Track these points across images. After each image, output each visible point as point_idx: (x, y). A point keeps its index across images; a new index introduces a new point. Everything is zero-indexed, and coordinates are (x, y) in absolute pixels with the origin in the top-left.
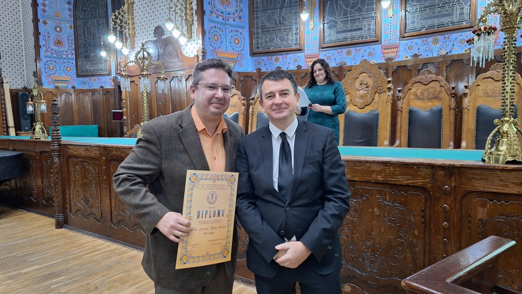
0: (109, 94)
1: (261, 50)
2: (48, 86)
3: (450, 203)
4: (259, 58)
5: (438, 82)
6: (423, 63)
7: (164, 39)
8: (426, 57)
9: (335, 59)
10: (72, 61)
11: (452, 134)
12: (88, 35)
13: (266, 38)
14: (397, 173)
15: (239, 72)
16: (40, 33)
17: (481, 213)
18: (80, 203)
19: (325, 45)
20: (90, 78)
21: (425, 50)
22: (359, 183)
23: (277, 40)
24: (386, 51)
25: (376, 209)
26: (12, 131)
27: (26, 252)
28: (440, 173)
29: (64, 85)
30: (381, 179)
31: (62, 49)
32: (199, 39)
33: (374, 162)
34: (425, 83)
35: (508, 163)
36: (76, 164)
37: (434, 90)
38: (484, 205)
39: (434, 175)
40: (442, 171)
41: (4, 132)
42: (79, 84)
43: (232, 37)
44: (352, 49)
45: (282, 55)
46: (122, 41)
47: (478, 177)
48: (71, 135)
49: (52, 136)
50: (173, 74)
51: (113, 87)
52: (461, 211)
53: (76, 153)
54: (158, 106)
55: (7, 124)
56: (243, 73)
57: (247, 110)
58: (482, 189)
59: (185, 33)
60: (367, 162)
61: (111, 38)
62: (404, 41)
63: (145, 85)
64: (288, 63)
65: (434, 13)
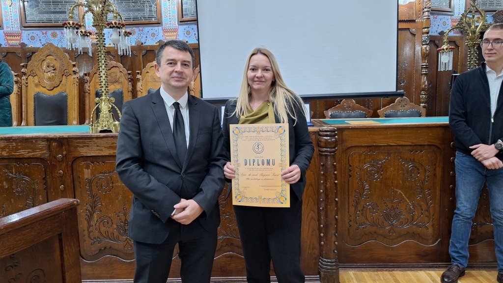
3: (64, 169)
5: (117, 68)
9: (40, 40)
14: (19, 147)
17: (87, 174)
19: (28, 25)
25: (5, 183)
30: (6, 155)
35: (101, 132)
37: (115, 75)
38: (88, 168)
39: (49, 146)
40: (55, 143)
44: (58, 32)
47: (81, 145)
52: (73, 175)
58: (85, 155)
65: (129, 6)
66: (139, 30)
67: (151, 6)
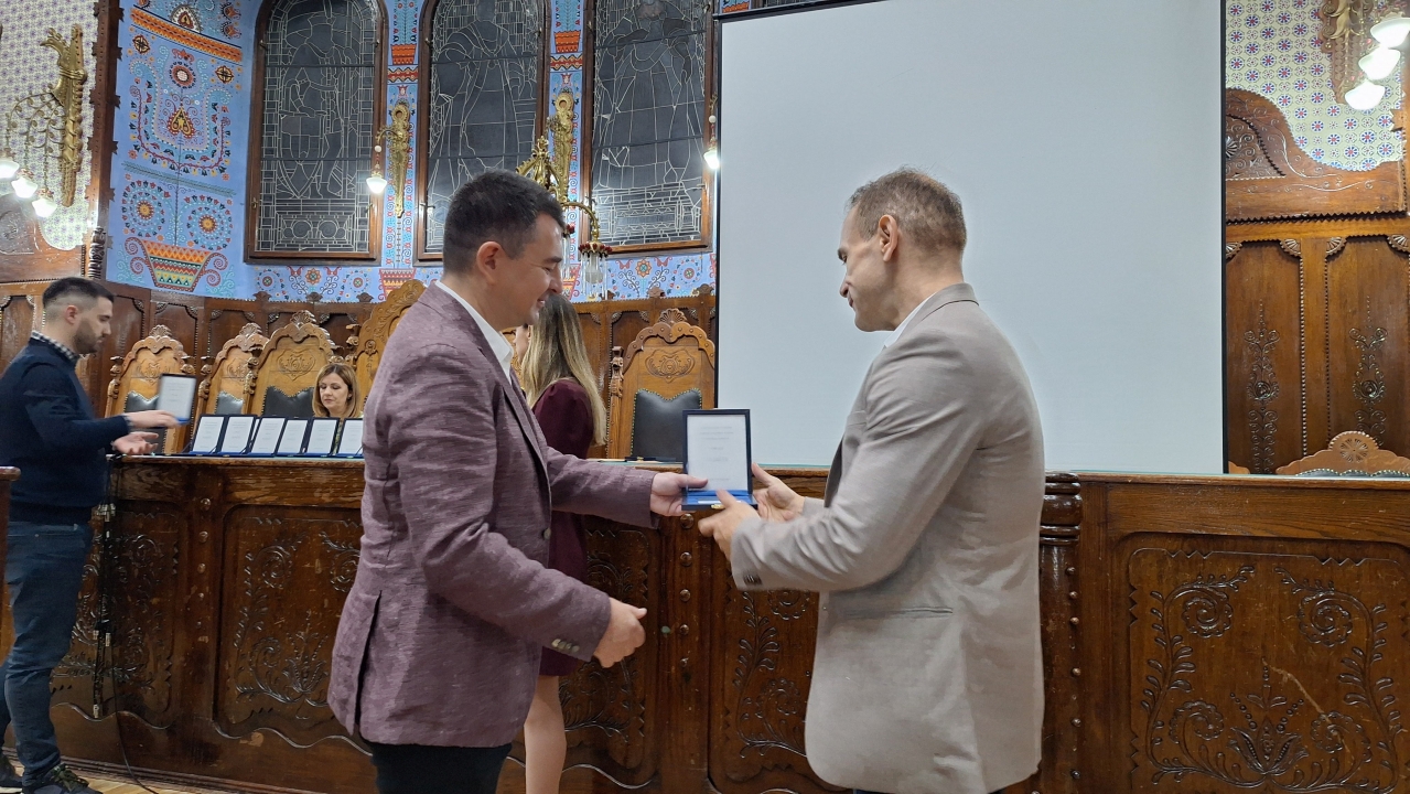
1: (272, 250)
4: (267, 268)
13: (289, 223)
15: (208, 298)
19: (427, 255)
21: (625, 285)
23: (315, 230)
32: (91, 207)
43: (193, 212)
45: (326, 266)
56: (221, 300)
59: (55, 189)
64: (340, 286)
65: (641, 211)
66: (659, 264)
67: (690, 208)
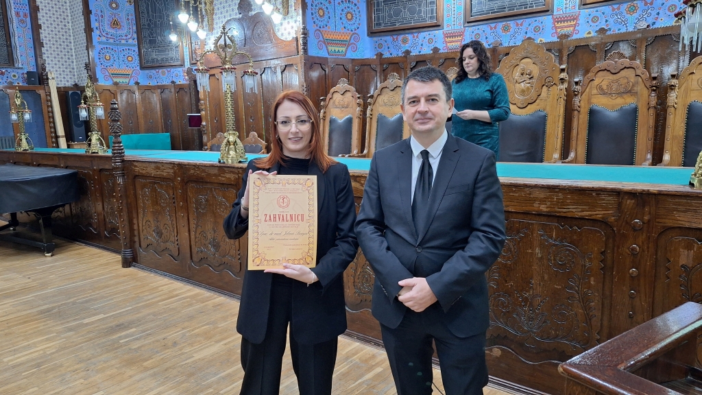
0: (183, 92)
1: (382, 28)
2: (104, 82)
3: (641, 244)
4: (379, 38)
5: (632, 69)
6: (612, 41)
7: (252, 17)
8: (617, 32)
9: (486, 38)
10: (133, 48)
11: (650, 143)
12: (152, 11)
13: (390, 10)
14: (568, 201)
15: (353, 60)
16: (91, 12)
17: (685, 257)
18: (151, 235)
19: (472, 19)
20: (157, 70)
21: (616, 22)
22: (514, 215)
23: (405, 12)
24: (559, 25)
25: (537, 250)
26: (63, 142)
27: (87, 297)
28: (629, 201)
29: (124, 81)
30: (545, 210)
31: (119, 32)
32: (298, 15)
33: (536, 186)
34: (613, 71)
36: (144, 186)
37: (626, 81)
38: (689, 247)
39: (620, 204)
40: (632, 199)
41: (53, 142)
42: (144, 78)
43: (342, 10)
44: (511, 23)
45: (412, 33)
46: (197, 21)
47: (683, 208)
48: (136, 147)
49: (113, 150)
50: (264, 64)
51: (188, 82)
52: (656, 254)
53: (144, 172)
54: (247, 107)
55: (55, 132)
56: (358, 60)
57: (364, 112)
58: (687, 225)
59: (280, 7)
60: (526, 186)
61: (183, 17)
62: (586, 10)
63: (228, 81)
64: (421, 44)
